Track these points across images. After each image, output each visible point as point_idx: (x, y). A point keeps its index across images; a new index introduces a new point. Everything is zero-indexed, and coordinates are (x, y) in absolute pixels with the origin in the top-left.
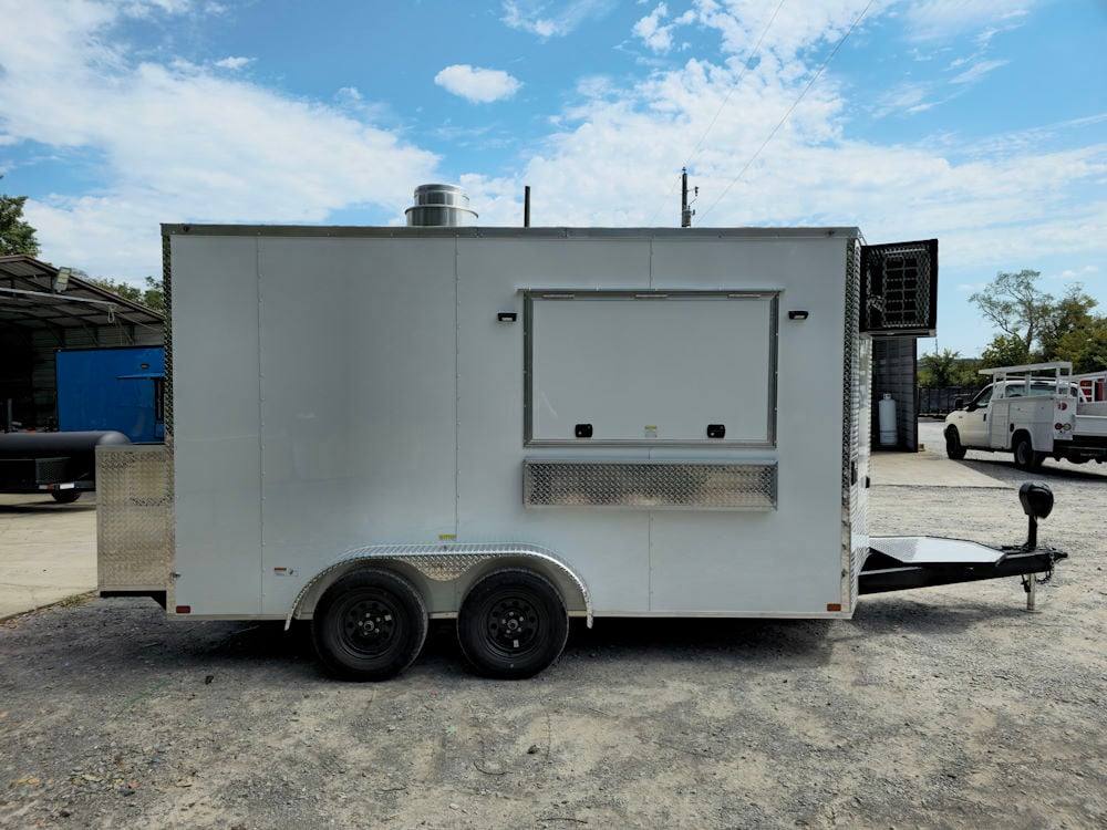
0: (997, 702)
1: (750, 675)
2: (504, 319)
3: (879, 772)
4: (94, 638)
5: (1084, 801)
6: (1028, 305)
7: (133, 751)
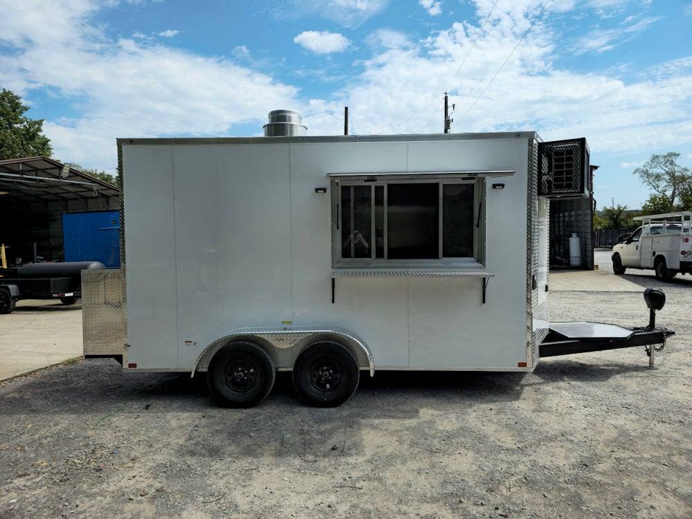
0: (621, 422)
1: (470, 406)
2: (319, 191)
3: (541, 462)
4: (82, 383)
5: (665, 481)
6: (672, 175)
7: (102, 447)
